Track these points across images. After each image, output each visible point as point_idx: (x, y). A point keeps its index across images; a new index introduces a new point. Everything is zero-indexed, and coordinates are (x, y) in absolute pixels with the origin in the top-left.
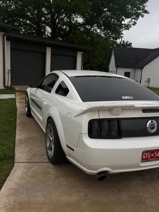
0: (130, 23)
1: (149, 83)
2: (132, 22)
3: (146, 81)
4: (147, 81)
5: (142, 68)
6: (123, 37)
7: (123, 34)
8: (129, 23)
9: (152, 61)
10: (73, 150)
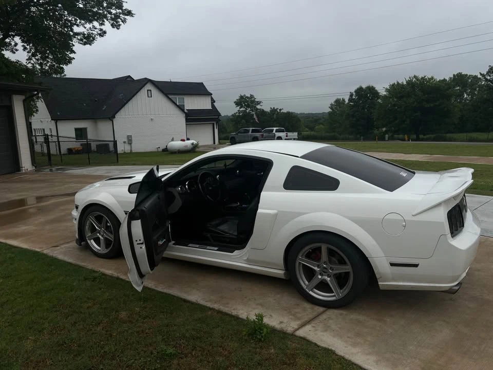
0: (94, 32)
1: (131, 144)
2: (96, 30)
3: (124, 142)
4: (127, 142)
5: (111, 118)
6: (74, 59)
7: (75, 53)
8: (92, 32)
9: (127, 102)
10: (416, 266)
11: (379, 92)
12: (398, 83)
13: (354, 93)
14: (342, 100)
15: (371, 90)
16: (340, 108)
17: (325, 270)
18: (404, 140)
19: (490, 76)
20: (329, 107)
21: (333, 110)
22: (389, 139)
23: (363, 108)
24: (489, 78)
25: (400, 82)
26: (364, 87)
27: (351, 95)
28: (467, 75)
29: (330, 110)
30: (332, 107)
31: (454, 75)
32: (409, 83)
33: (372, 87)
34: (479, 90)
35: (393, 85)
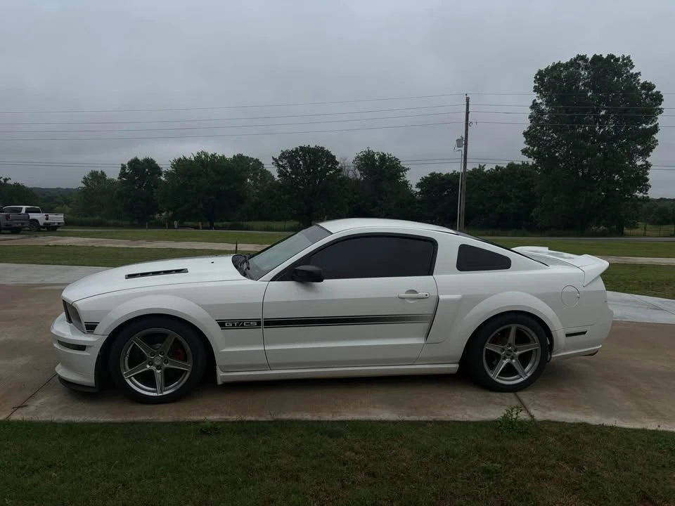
10: (584, 333)
11: (161, 166)
12: (185, 158)
13: (127, 166)
14: (100, 172)
15: (150, 163)
16: (98, 183)
17: (509, 353)
18: (197, 228)
19: (282, 162)
20: (82, 182)
21: (88, 186)
22: (179, 227)
23: (140, 186)
24: (281, 163)
25: (187, 158)
26: (141, 158)
27: (123, 168)
28: (247, 157)
29: (83, 185)
30: (86, 181)
31: (234, 156)
32: (198, 159)
33: (152, 160)
34: (261, 176)
35: (180, 160)
